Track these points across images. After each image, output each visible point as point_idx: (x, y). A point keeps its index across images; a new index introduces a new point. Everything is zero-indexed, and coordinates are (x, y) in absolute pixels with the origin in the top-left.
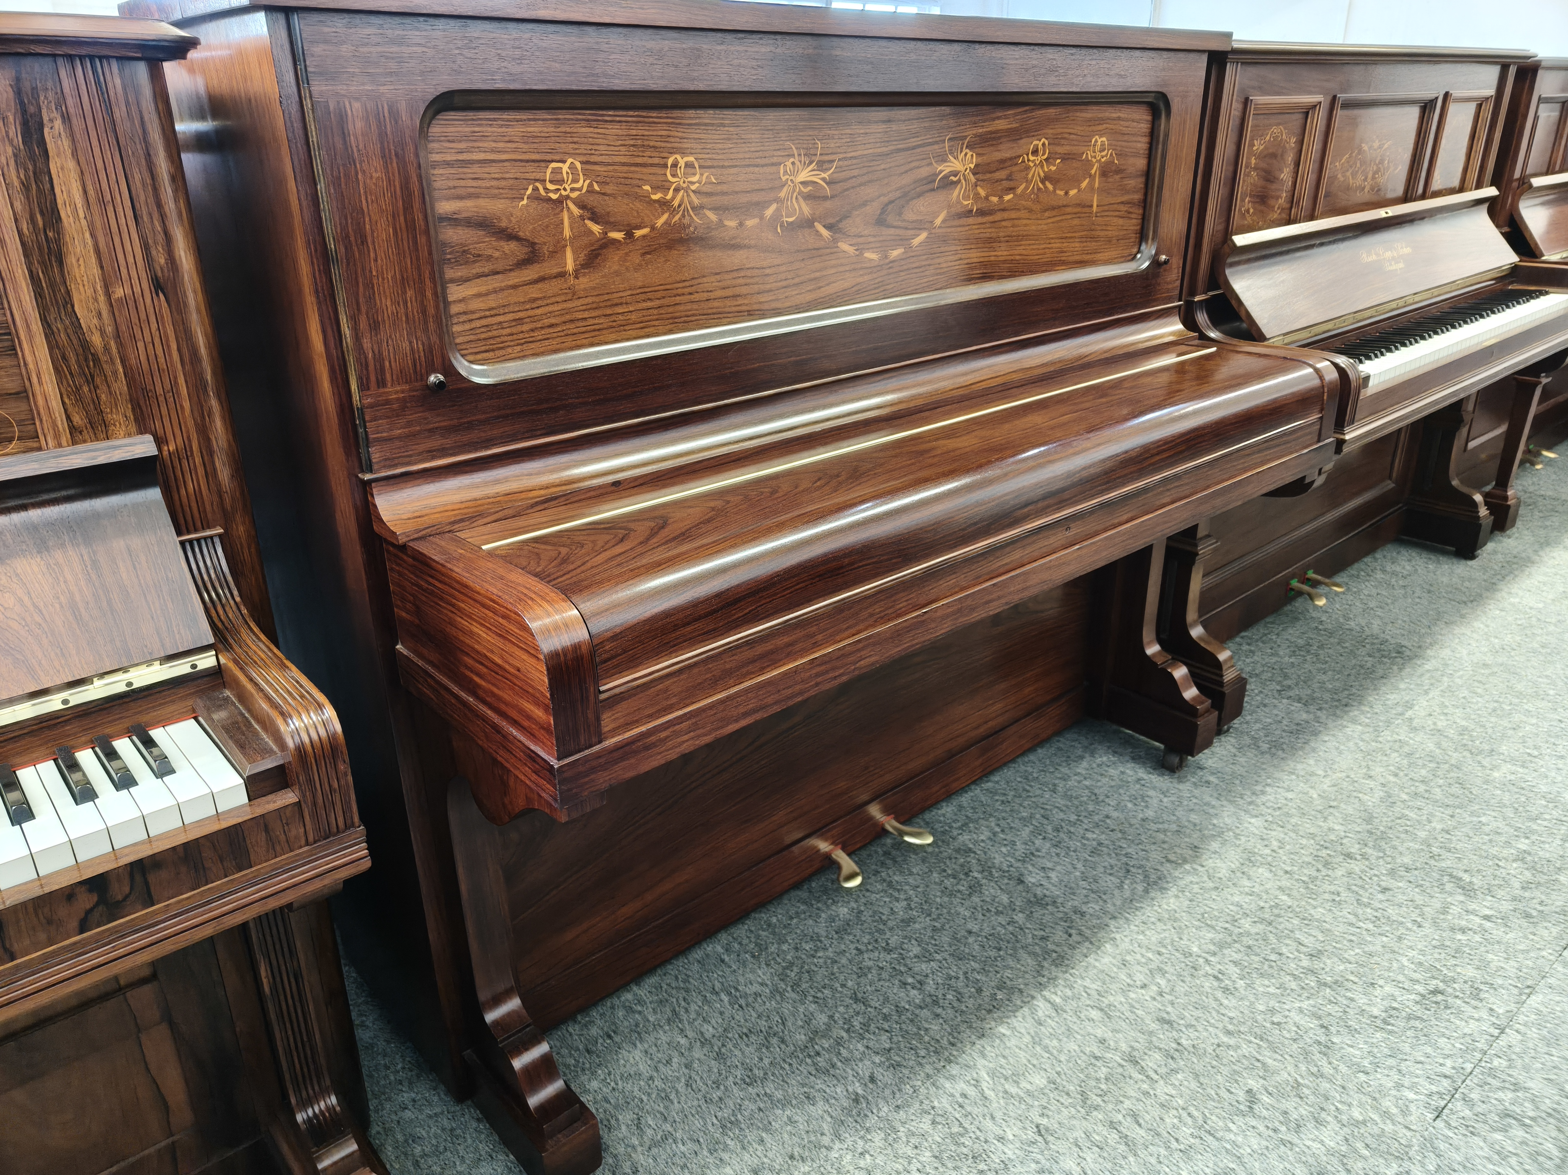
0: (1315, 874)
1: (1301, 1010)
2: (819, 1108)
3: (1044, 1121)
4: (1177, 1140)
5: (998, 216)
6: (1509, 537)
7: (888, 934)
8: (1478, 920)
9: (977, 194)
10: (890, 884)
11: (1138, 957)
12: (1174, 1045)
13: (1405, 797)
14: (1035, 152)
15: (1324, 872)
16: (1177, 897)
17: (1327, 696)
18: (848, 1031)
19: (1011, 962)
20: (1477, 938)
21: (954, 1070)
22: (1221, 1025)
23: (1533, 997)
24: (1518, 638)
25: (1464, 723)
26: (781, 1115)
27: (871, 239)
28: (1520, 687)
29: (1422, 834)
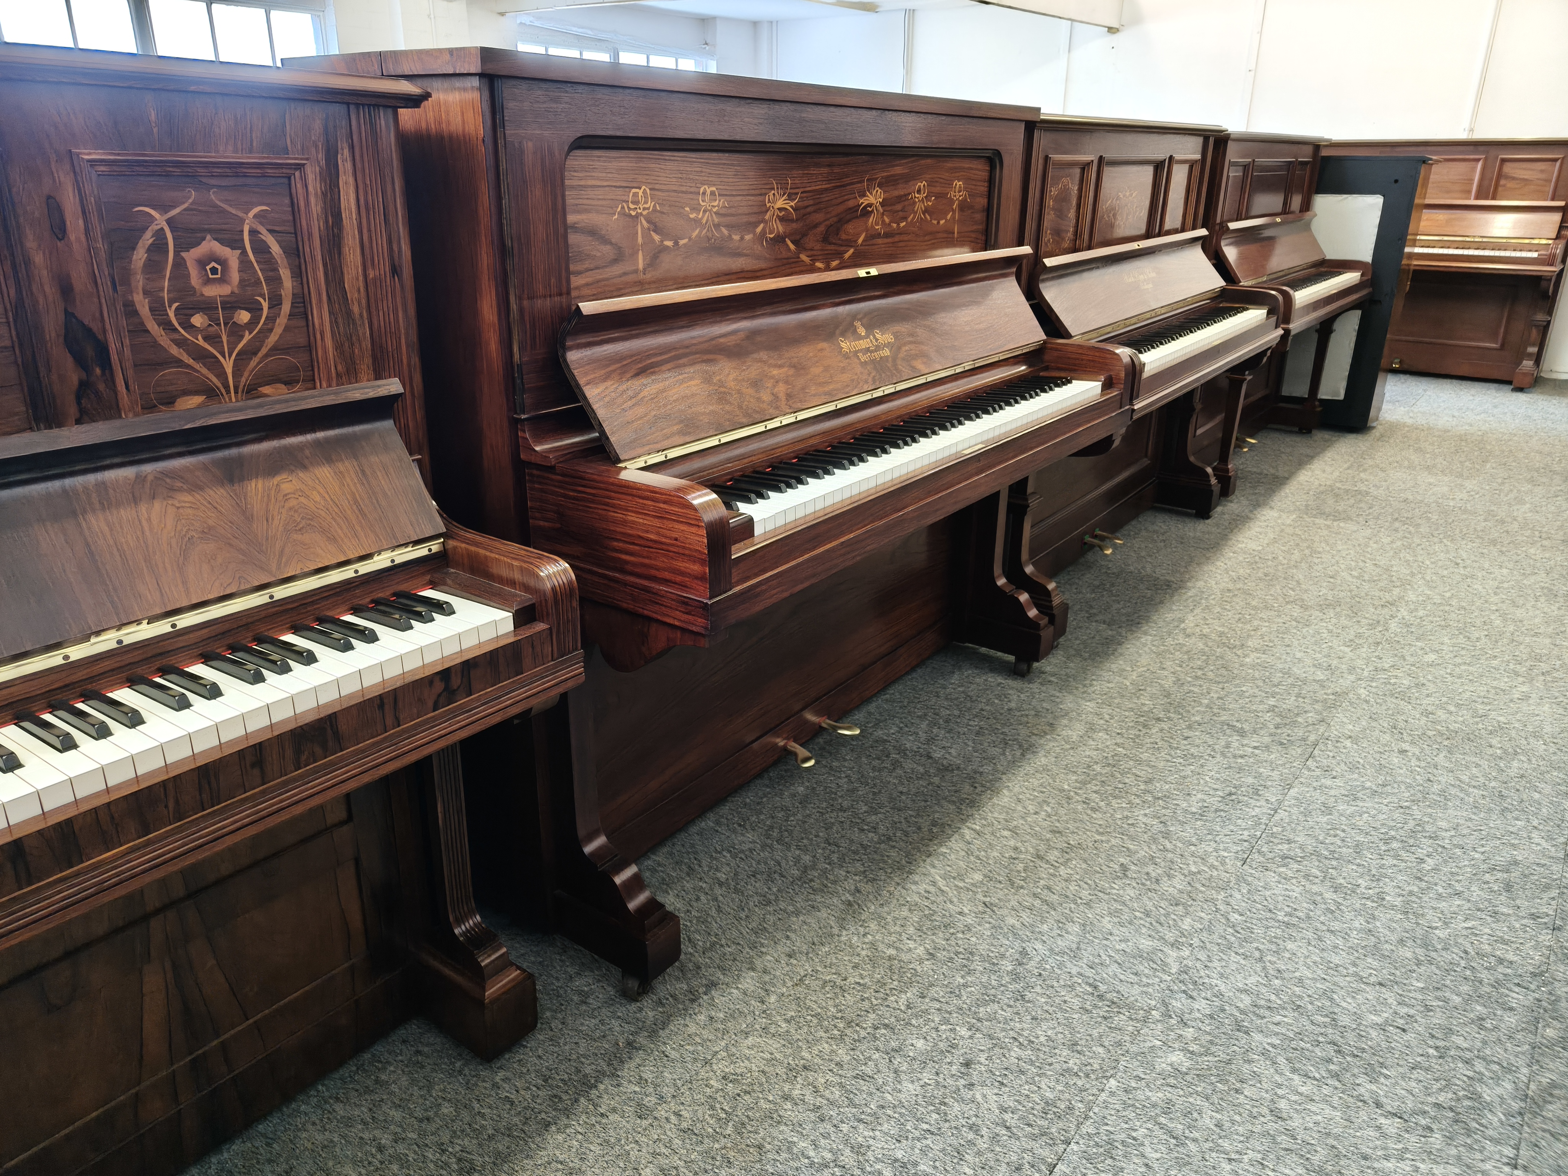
0: (1138, 733)
1: (1146, 815)
2: (823, 914)
3: (988, 899)
4: (1081, 898)
5: (896, 239)
6: (1231, 502)
7: (840, 800)
8: (1250, 750)
9: (883, 221)
10: (831, 768)
11: (1028, 795)
12: (1066, 845)
13: (1190, 679)
14: (919, 192)
15: (1144, 731)
16: (1045, 756)
17: (1124, 619)
18: (829, 864)
19: (936, 808)
20: (1251, 760)
21: (916, 878)
22: (1094, 830)
23: (1291, 791)
24: (1248, 571)
25: (1220, 629)
26: (795, 922)
27: (819, 253)
28: (1254, 603)
29: (1206, 701)
